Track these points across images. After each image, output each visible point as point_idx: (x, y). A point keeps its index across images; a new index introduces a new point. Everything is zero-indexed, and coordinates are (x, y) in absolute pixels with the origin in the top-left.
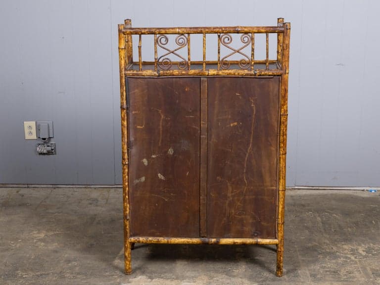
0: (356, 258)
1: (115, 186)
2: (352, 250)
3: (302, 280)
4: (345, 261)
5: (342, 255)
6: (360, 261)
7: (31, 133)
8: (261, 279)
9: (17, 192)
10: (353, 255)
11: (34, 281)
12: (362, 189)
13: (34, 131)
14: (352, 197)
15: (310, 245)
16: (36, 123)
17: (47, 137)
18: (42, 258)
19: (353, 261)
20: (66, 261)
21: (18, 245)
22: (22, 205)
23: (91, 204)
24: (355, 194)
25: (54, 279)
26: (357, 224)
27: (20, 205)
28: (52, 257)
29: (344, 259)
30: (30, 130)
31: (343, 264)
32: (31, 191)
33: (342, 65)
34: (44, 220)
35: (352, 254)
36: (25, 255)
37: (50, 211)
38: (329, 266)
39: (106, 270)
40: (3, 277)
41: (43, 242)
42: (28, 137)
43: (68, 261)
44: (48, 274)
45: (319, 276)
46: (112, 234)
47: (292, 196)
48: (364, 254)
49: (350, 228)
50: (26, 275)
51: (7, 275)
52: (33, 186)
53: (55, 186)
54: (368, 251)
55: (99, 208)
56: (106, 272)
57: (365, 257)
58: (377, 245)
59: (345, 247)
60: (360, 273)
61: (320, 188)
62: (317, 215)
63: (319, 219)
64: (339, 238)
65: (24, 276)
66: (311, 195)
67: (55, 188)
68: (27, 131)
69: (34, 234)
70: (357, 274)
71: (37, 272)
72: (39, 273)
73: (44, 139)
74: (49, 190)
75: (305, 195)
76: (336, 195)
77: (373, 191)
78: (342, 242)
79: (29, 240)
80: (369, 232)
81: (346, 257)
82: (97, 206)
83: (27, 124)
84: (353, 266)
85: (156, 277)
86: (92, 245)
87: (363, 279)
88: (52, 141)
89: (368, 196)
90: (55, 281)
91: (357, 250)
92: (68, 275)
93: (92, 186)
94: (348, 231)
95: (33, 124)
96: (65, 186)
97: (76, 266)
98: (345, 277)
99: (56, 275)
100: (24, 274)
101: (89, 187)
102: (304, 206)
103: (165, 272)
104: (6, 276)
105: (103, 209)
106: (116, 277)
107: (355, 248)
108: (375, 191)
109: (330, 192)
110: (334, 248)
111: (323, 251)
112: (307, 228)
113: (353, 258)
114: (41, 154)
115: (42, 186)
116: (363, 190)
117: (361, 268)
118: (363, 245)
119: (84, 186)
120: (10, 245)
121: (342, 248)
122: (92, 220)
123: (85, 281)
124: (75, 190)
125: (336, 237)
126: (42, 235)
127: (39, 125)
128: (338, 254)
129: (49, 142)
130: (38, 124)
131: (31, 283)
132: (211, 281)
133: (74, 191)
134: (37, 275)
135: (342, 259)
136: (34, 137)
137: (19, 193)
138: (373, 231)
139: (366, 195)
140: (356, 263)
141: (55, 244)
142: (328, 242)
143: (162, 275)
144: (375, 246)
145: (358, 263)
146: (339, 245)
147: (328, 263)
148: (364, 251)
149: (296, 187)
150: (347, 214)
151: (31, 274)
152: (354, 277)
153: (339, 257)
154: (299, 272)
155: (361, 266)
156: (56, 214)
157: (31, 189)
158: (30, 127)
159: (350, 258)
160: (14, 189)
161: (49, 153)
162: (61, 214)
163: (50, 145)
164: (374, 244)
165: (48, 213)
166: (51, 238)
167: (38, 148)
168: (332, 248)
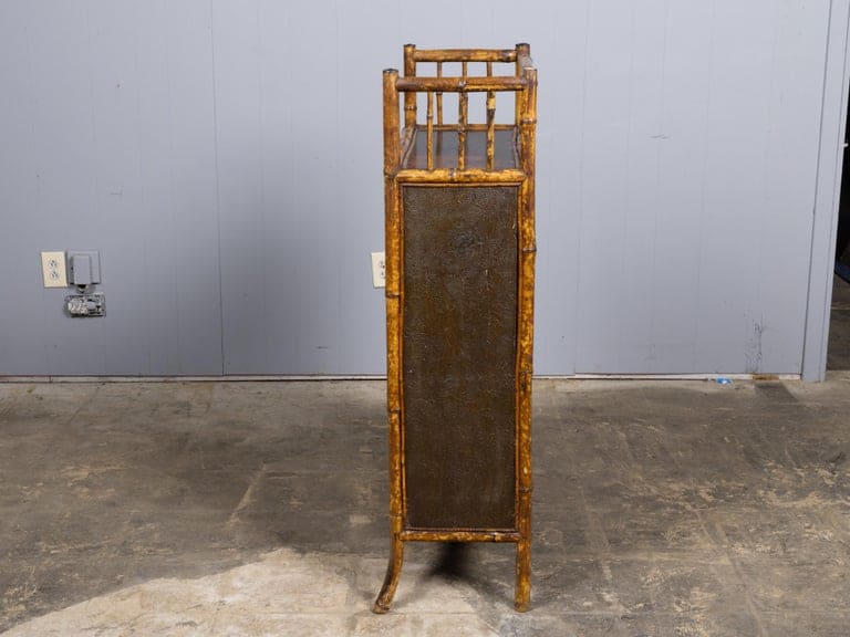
0: (694, 506)
1: (223, 379)
2: (687, 493)
3: (593, 551)
4: (673, 514)
5: (668, 501)
6: (702, 513)
7: (55, 275)
9: (30, 391)
10: (690, 502)
11: (71, 561)
12: (703, 377)
13: (62, 270)
14: (685, 394)
15: (606, 484)
16: (66, 255)
17: (87, 281)
18: (85, 516)
19: (689, 512)
20: (132, 522)
21: (38, 493)
22: (41, 416)
23: (177, 412)
24: (690, 387)
25: (112, 556)
26: (694, 443)
27: (37, 417)
28: (106, 515)
29: (673, 510)
30: (53, 271)
31: (672, 519)
32: (57, 388)
33: (664, 138)
34: (86, 445)
35: (686, 500)
36: (51, 511)
37: (98, 427)
38: (644, 523)
39: (213, 538)
40: (10, 554)
41: (87, 486)
42: (49, 282)
43: (138, 522)
44: (99, 547)
45: (625, 542)
46: (221, 468)
47: (568, 393)
48: (710, 499)
49: (682, 450)
50: (55, 549)
51: (18, 550)
52: (61, 379)
53: (105, 378)
54: (718, 493)
55: (193, 421)
56: (214, 541)
57: (711, 505)
58: (734, 482)
59: (675, 487)
60: (704, 535)
61: (623, 377)
62: (617, 427)
63: (622, 435)
64: (662, 470)
65: (52, 552)
66: (604, 391)
67: (104, 383)
68: (47, 271)
69: (68, 471)
70: (697, 537)
71: (77, 543)
72: (80, 546)
73: (83, 286)
74: (94, 388)
75: (595, 392)
76: (653, 389)
77: (725, 382)
78: (667, 477)
79: (57, 483)
80: (718, 458)
81: (676, 507)
82: (189, 416)
83: (47, 257)
84: (689, 522)
85: (311, 550)
86: (183, 491)
87: (709, 545)
88: (98, 291)
89: (715, 391)
90: (113, 559)
91: (696, 492)
92: (138, 549)
93: (179, 379)
94: (678, 456)
95: (60, 257)
96: (124, 379)
97: (153, 532)
98: (675, 543)
99: (115, 549)
100: (53, 547)
101: (171, 379)
102: (592, 411)
103: (329, 541)
104: (16, 553)
105: (202, 422)
106: (234, 550)
107: (693, 488)
108: (728, 381)
109: (644, 384)
110: (652, 490)
111: (633, 495)
112: (600, 452)
113: (689, 507)
114: (76, 315)
115: (79, 379)
116: (706, 380)
117: (705, 525)
118: (708, 483)
119: (162, 379)
120: (21, 494)
121: (669, 488)
122: (182, 443)
123: (174, 560)
124: (145, 385)
125: (656, 469)
126: (84, 474)
127: (72, 260)
128: (661, 500)
129: (91, 292)
130: (69, 257)
131: (67, 564)
132: (419, 555)
133: (143, 389)
134: (80, 551)
135: (668, 509)
136: (62, 281)
137: (34, 392)
138: (726, 456)
139: (710, 389)
140: (695, 516)
141: (109, 491)
142: (641, 478)
143: (323, 546)
144: (730, 484)
145: (699, 515)
146: (662, 484)
147: (643, 518)
148: (709, 494)
149: (577, 376)
150: (675, 426)
151: (67, 548)
152: (692, 543)
153: (663, 506)
154: (588, 534)
155: (705, 522)
156: (109, 433)
157: (56, 386)
158: (54, 263)
159: (683, 508)
160: (22, 386)
161: (92, 314)
162: (118, 433)
163: (94, 298)
164: (729, 480)
165: (94, 430)
166: (101, 478)
167: (70, 305)
168: (649, 490)
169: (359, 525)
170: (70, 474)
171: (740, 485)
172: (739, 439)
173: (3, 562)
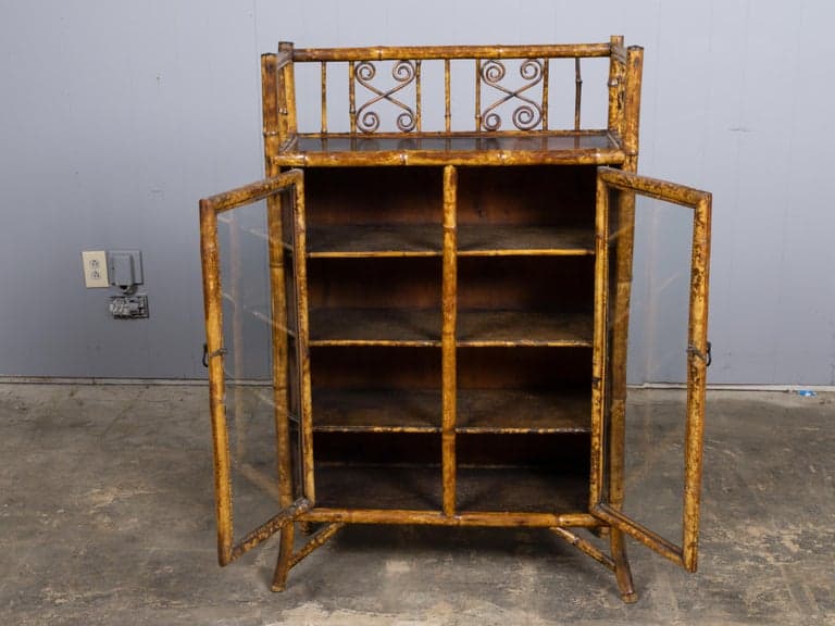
0: (777, 559)
2: (769, 539)
3: (660, 617)
4: (753, 568)
5: (746, 551)
6: (787, 568)
7: (96, 275)
8: (569, 614)
9: (72, 394)
10: (771, 552)
11: (76, 615)
12: (785, 388)
13: (103, 269)
14: (763, 408)
16: (107, 254)
17: (129, 283)
18: (101, 555)
19: (772, 567)
20: (150, 563)
21: (56, 522)
22: (77, 426)
24: (770, 400)
25: (121, 608)
26: (775, 471)
27: (73, 426)
28: (123, 553)
29: (752, 563)
30: (95, 269)
31: (751, 576)
32: (100, 392)
33: (745, 131)
34: (117, 462)
35: (768, 550)
36: (67, 546)
37: (134, 440)
38: (720, 580)
39: (234, 588)
40: (12, 603)
41: (109, 515)
42: (90, 282)
43: (156, 563)
44: (109, 596)
45: (697, 607)
48: (795, 548)
49: (762, 482)
50: (61, 597)
51: (21, 598)
52: (104, 381)
53: (149, 381)
54: (805, 541)
56: (234, 592)
57: (798, 556)
58: (823, 526)
59: (754, 531)
60: (790, 600)
64: (739, 508)
65: (58, 601)
67: (148, 386)
68: (88, 270)
69: (93, 494)
70: (781, 601)
71: (86, 590)
72: (89, 594)
73: (124, 287)
74: (136, 391)
76: (728, 402)
77: (808, 394)
78: (745, 518)
79: (79, 510)
80: (804, 493)
81: (756, 558)
83: (88, 256)
84: (771, 580)
85: (340, 606)
87: (796, 615)
88: (141, 292)
89: (797, 405)
90: (121, 614)
91: (779, 539)
94: (758, 489)
95: (100, 256)
96: (169, 383)
97: (171, 576)
98: (756, 610)
99: (125, 598)
100: (59, 595)
102: (661, 428)
103: (361, 594)
104: (19, 601)
106: (254, 604)
107: (775, 534)
108: (811, 392)
110: (729, 535)
112: (670, 482)
114: (118, 317)
116: (787, 391)
117: (791, 585)
118: (792, 527)
120: (38, 522)
121: (747, 533)
123: (188, 615)
124: (190, 390)
125: (733, 506)
126: (109, 499)
127: (113, 259)
128: (738, 548)
129: (134, 293)
130: (110, 256)
131: (70, 619)
132: (459, 617)
133: (186, 393)
134: (85, 600)
135: (747, 562)
136: (103, 282)
137: (75, 397)
138: (812, 492)
139: (791, 403)
140: (779, 575)
141: (132, 520)
142: (715, 518)
143: (354, 602)
144: (818, 529)
145: (783, 572)
146: (739, 527)
147: (717, 573)
148: (794, 542)
149: (646, 386)
150: (754, 449)
151: (73, 595)
152: (775, 611)
153: (741, 557)
154: (654, 594)
155: (791, 581)
156: (144, 447)
157: (100, 388)
158: (95, 263)
159: (764, 560)
160: (64, 387)
161: (133, 315)
162: (153, 448)
163: (136, 299)
164: (816, 524)
165: (128, 444)
166: (127, 504)
167: (112, 306)
168: (725, 535)
169: (397, 573)
170: (94, 498)
171: (830, 530)
172: (827, 468)
173: (3, 614)
